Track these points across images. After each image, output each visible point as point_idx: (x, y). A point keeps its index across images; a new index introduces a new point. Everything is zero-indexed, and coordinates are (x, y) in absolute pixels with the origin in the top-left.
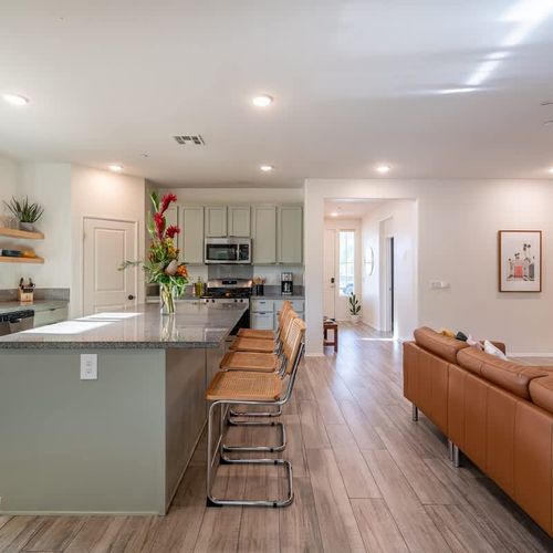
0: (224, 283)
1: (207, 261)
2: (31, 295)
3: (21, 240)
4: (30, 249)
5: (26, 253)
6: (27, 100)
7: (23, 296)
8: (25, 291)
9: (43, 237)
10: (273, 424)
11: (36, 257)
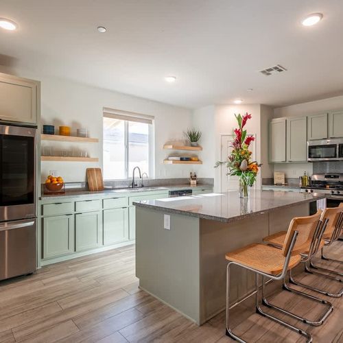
0: (326, 177)
1: (309, 159)
2: (195, 181)
3: (191, 151)
4: (196, 156)
5: (194, 159)
6: (175, 78)
7: (192, 182)
8: (193, 179)
9: (202, 149)
10: (323, 302)
11: (198, 160)
